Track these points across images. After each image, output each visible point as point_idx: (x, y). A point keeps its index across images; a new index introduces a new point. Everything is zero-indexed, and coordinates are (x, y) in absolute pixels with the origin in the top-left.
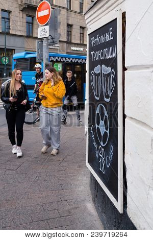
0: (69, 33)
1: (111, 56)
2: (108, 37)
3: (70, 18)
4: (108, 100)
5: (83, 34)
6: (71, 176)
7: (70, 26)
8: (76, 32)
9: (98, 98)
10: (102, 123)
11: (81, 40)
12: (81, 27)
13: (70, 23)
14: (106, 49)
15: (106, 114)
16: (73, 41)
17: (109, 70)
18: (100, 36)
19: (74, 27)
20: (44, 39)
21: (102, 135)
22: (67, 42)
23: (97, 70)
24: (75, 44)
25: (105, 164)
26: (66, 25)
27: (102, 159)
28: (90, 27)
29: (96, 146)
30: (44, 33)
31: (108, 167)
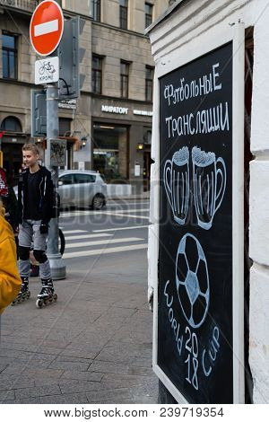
0: (97, 74)
1: (216, 128)
2: (208, 85)
3: (99, 41)
4: (207, 226)
5: (127, 76)
6: (116, 394)
7: (98, 58)
8: (112, 71)
9: (181, 222)
10: (192, 276)
11: (122, 89)
12: (123, 62)
13: (99, 51)
14: (204, 112)
15: (202, 256)
16: (105, 93)
17: (210, 158)
18: (188, 81)
19: (107, 60)
20: (49, 86)
21: (192, 304)
22: (92, 95)
23: (180, 158)
24: (110, 98)
25: (200, 369)
26: (90, 55)
27: (192, 356)
28: (164, 60)
29: (176, 327)
30: (47, 73)
31: (207, 374)
